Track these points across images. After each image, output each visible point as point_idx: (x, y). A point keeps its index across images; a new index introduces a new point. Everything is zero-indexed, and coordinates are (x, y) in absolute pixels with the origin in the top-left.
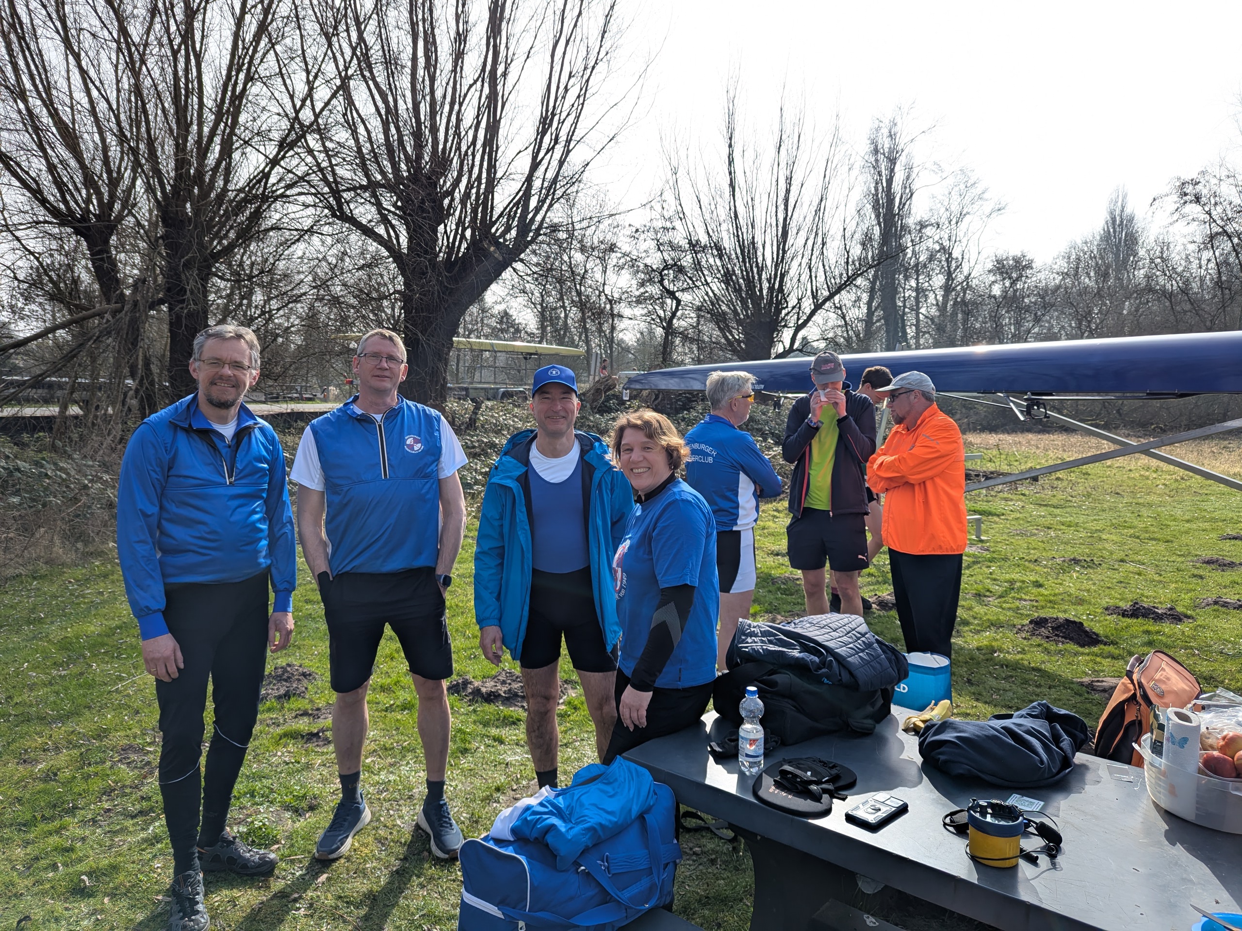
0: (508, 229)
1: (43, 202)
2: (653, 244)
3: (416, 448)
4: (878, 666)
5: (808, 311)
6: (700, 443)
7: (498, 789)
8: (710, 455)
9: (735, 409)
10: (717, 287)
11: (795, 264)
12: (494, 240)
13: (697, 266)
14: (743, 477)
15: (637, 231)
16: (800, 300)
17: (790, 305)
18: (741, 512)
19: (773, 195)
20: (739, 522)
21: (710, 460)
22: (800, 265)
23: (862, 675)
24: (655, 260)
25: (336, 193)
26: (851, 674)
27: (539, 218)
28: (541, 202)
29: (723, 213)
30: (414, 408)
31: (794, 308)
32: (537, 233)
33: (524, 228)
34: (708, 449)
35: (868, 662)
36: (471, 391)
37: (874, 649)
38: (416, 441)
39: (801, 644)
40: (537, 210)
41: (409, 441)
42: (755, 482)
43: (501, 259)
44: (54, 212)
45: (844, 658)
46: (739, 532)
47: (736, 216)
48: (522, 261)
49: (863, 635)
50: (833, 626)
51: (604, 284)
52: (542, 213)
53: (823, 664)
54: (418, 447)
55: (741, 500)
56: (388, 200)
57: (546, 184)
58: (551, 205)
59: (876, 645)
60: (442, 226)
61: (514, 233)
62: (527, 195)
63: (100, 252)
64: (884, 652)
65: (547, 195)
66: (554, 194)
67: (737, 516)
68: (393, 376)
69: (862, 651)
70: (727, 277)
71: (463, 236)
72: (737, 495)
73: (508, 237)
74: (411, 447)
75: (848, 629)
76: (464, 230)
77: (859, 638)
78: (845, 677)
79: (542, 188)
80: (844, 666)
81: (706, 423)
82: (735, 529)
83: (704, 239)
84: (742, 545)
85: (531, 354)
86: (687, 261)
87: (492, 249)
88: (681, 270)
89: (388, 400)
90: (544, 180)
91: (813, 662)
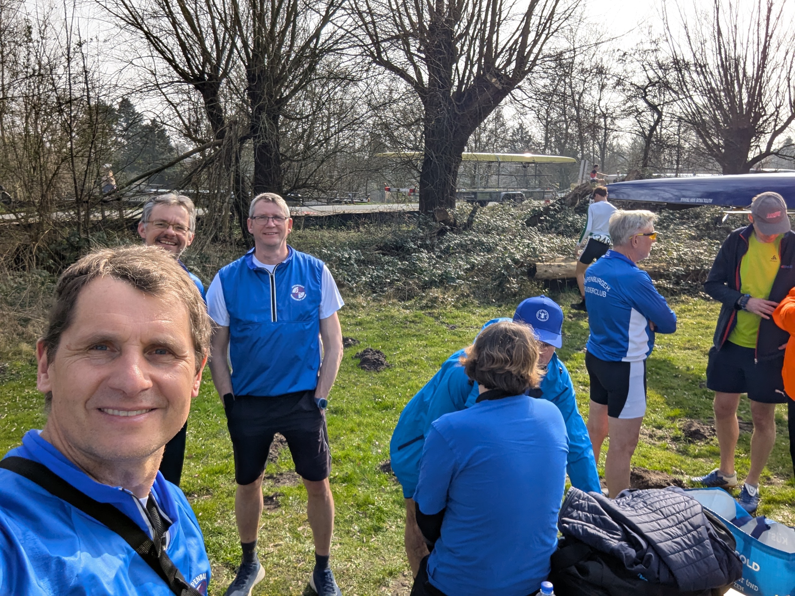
0: (509, 62)
1: (176, 67)
2: (639, 65)
3: (300, 296)
4: (704, 566)
5: (785, 119)
6: (597, 277)
7: (391, 574)
8: (604, 290)
9: (635, 246)
10: (700, 100)
11: (774, 77)
12: (497, 73)
13: (682, 82)
14: (634, 313)
15: (625, 54)
16: (777, 108)
17: (769, 113)
18: (631, 345)
19: (756, 15)
20: (628, 354)
21: (604, 294)
22: (779, 77)
23: (683, 576)
24: (640, 79)
25: (376, 43)
26: (671, 572)
27: (535, 50)
28: (538, 35)
29: (708, 32)
30: (301, 259)
31: (772, 115)
32: (534, 63)
33: (522, 60)
34: (603, 283)
35: (694, 562)
36: (479, 195)
37: (704, 546)
38: (301, 290)
39: (625, 530)
40: (535, 42)
41: (295, 290)
42: (648, 319)
43: (500, 88)
44: (182, 74)
45: (666, 555)
46: (628, 364)
47: (719, 33)
48: (519, 88)
49: (696, 528)
50: (666, 511)
51: (600, 100)
52: (538, 46)
53: (641, 558)
54: (302, 295)
55: (631, 335)
56: (414, 45)
57: (543, 21)
58: (547, 38)
59: (707, 542)
60: (455, 65)
61: (513, 65)
62: (525, 32)
63: (212, 101)
64: (715, 548)
65: (544, 30)
66: (549, 27)
67: (627, 349)
68: (280, 231)
69: (690, 547)
70: (710, 92)
71: (471, 72)
72: (627, 328)
73: (508, 69)
74: (296, 295)
75: (681, 518)
76: (472, 66)
77: (689, 531)
78: (664, 576)
79: (540, 24)
80: (665, 563)
81: (606, 258)
82: (624, 360)
83: (689, 58)
84: (631, 376)
85: (529, 163)
86: (672, 76)
87: (494, 80)
88: (667, 86)
89: (278, 252)
90: (541, 17)
91: (628, 557)
